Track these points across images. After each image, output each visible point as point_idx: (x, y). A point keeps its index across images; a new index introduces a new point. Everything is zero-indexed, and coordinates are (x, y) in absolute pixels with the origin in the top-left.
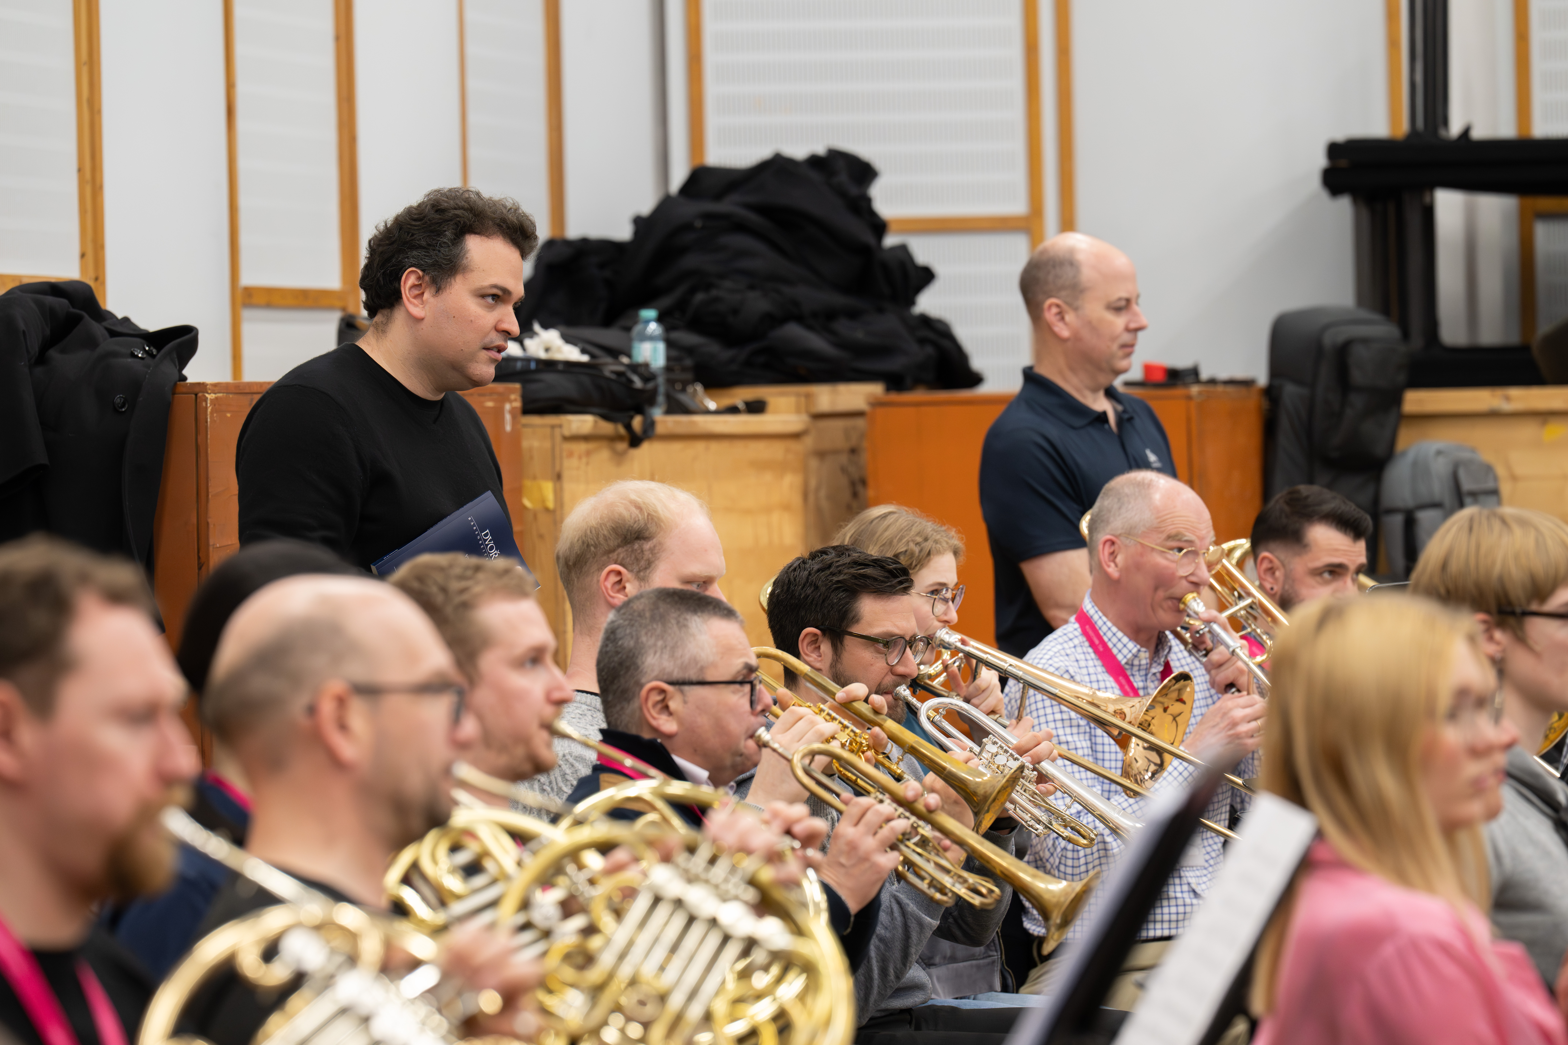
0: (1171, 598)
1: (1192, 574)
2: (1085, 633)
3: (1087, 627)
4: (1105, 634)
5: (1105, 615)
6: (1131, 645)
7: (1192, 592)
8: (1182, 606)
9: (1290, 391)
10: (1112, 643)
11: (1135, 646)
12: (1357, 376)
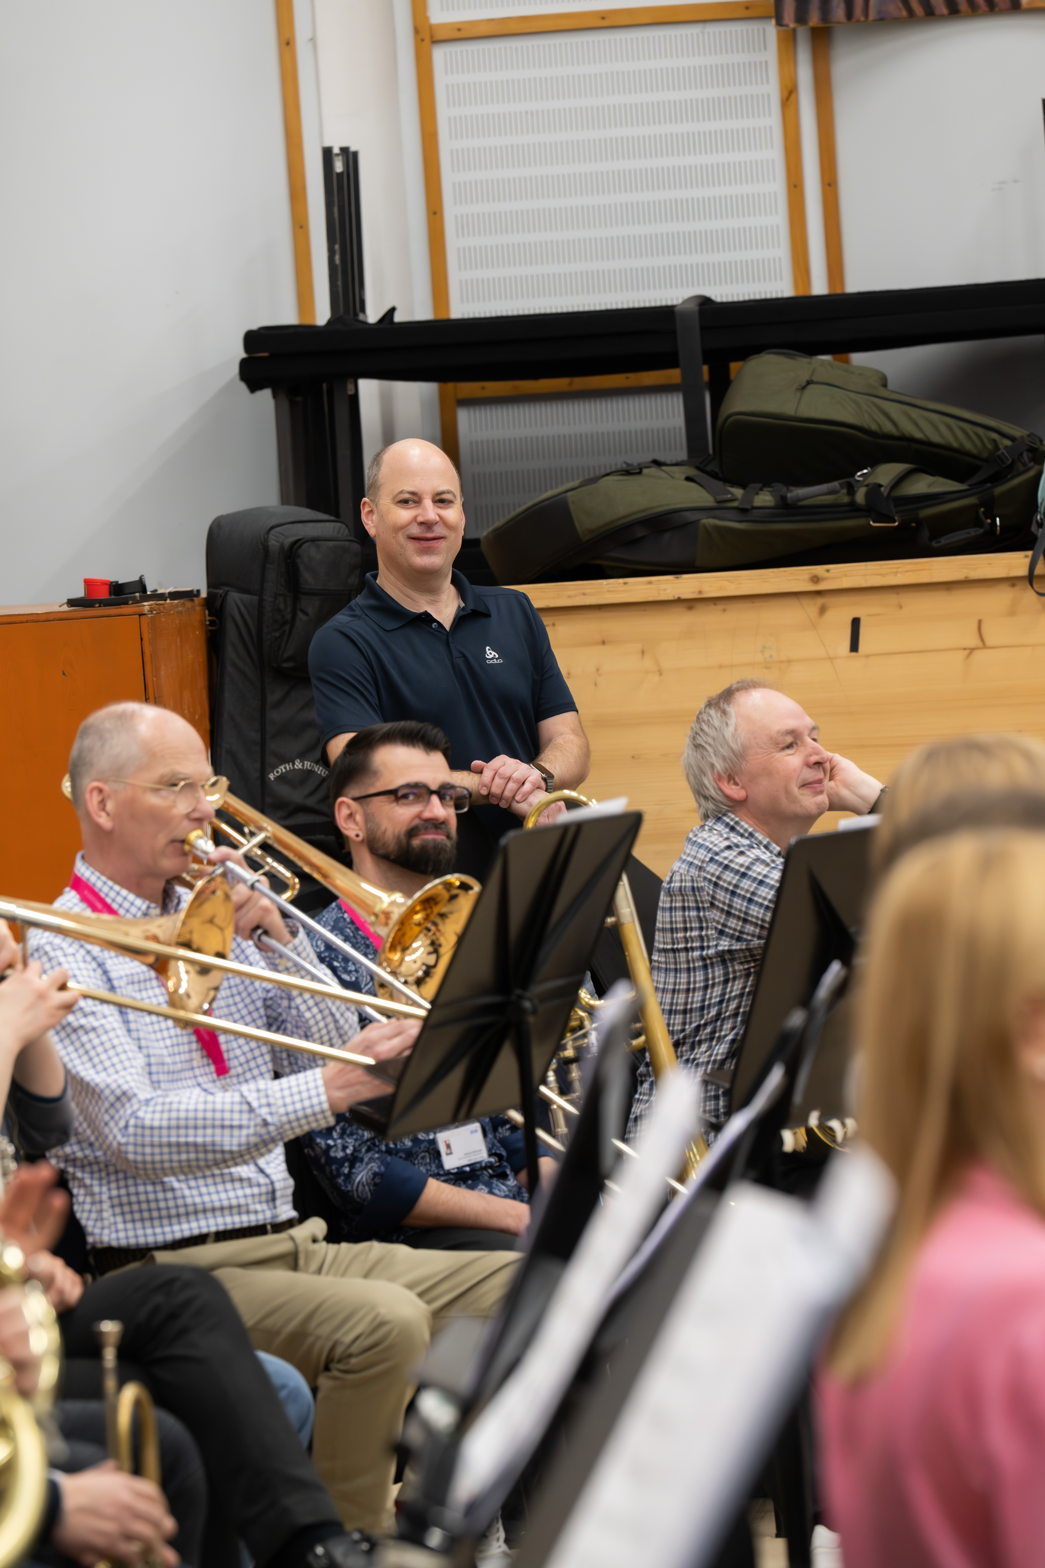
0: (173, 841)
1: (194, 810)
2: (84, 899)
3: (86, 892)
4: (107, 895)
5: (102, 873)
6: (139, 902)
7: (195, 829)
8: (187, 848)
9: (235, 598)
10: (117, 903)
11: (144, 903)
12: (308, 580)
